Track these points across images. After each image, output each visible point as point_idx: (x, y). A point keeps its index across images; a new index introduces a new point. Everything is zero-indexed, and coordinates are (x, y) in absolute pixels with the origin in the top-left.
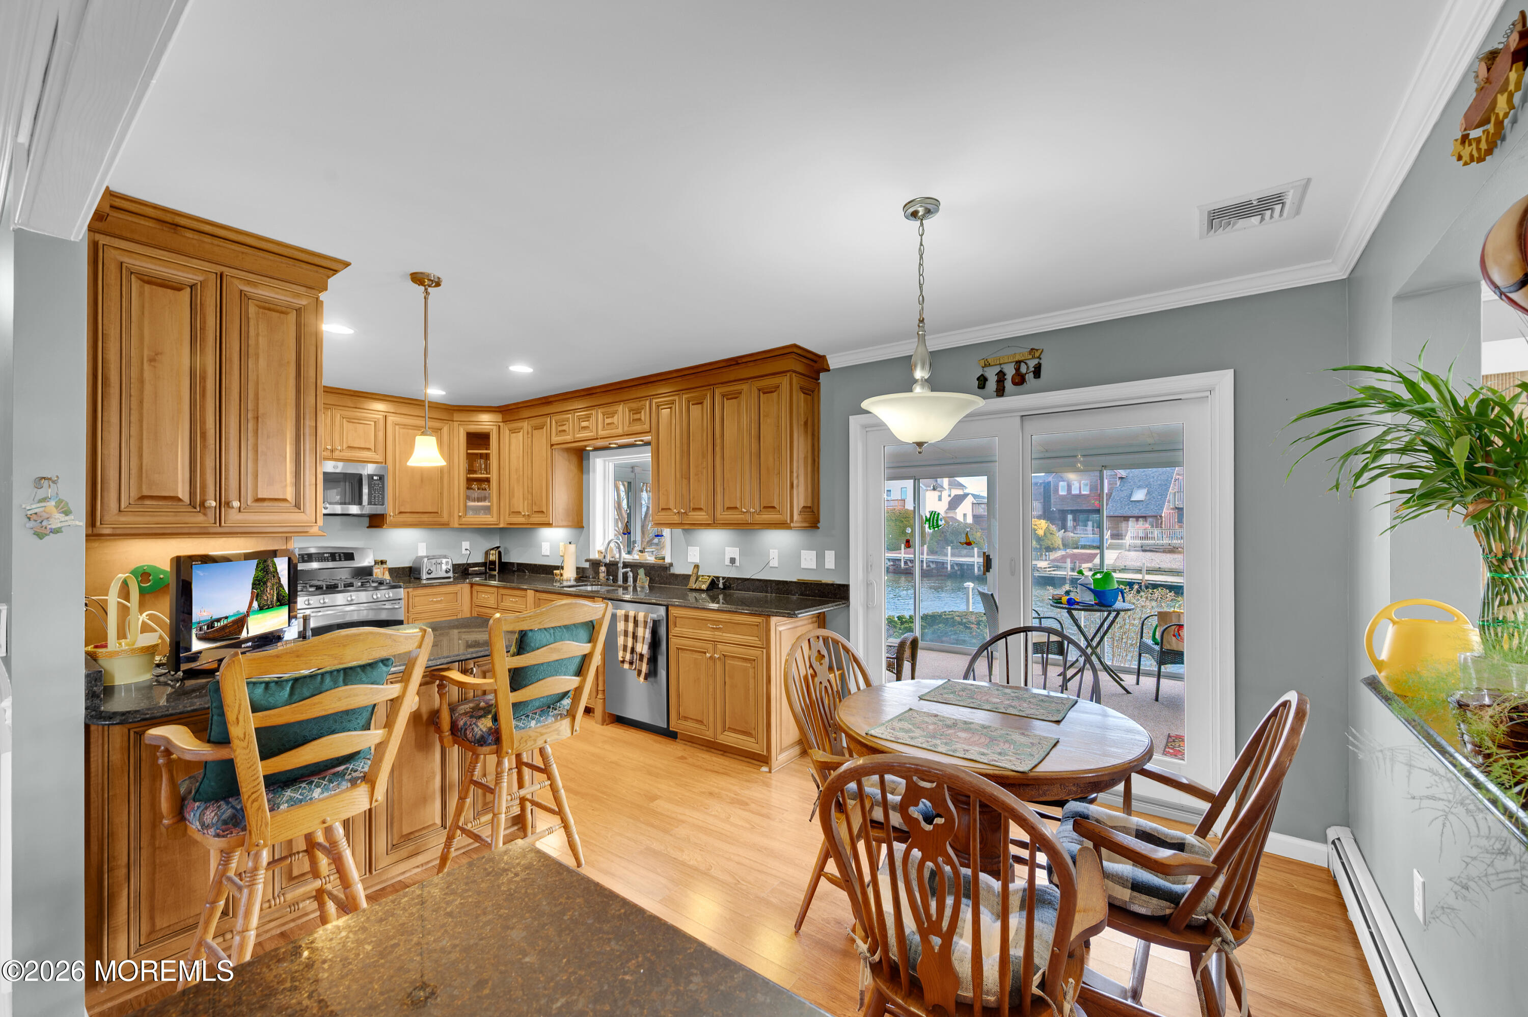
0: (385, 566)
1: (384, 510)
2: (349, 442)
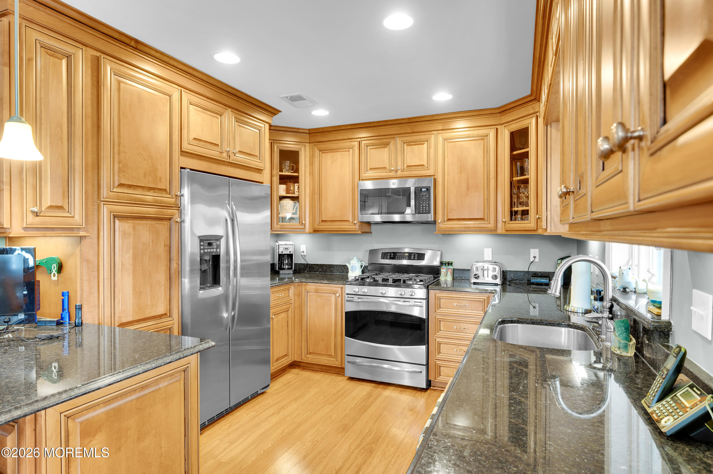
0: (450, 267)
1: (430, 217)
2: (408, 162)
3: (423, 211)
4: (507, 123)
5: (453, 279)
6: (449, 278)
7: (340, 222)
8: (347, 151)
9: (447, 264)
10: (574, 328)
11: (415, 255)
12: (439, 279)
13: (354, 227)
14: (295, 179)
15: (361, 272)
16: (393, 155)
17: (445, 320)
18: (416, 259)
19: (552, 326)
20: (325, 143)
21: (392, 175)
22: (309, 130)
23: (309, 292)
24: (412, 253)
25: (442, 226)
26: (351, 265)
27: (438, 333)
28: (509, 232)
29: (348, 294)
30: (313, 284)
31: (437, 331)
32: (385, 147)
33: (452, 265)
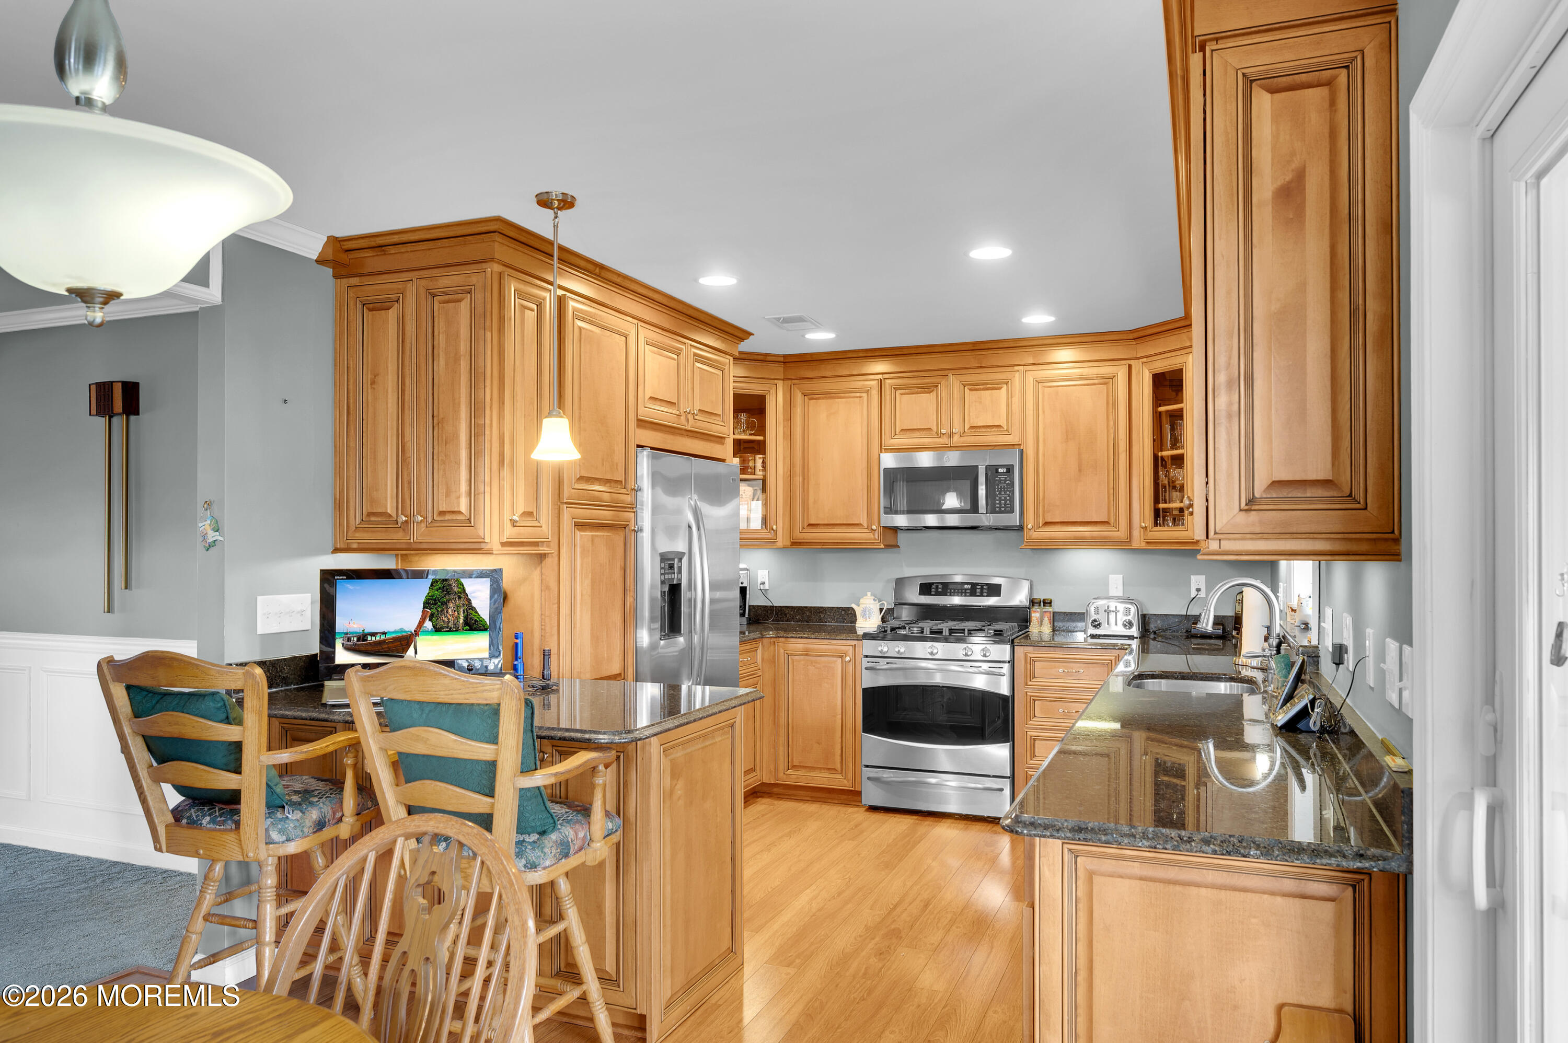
0: (1048, 609)
1: (1014, 519)
2: (972, 421)
3: (1000, 509)
4: (1147, 357)
5: (1054, 630)
6: (1047, 629)
7: (844, 527)
8: (857, 397)
9: (1042, 604)
10: (1238, 682)
11: (982, 587)
12: (1027, 630)
13: (871, 536)
14: (758, 448)
15: (880, 619)
16: (945, 407)
17: (1043, 699)
18: (985, 594)
19: (1209, 680)
20: (815, 381)
21: (943, 443)
22: (784, 356)
23: (792, 655)
24: (978, 584)
25: (1035, 535)
26: (862, 607)
27: (1031, 722)
28: (1152, 545)
29: (867, 656)
30: (799, 640)
31: (1028, 718)
32: (929, 392)
33: (1051, 606)
